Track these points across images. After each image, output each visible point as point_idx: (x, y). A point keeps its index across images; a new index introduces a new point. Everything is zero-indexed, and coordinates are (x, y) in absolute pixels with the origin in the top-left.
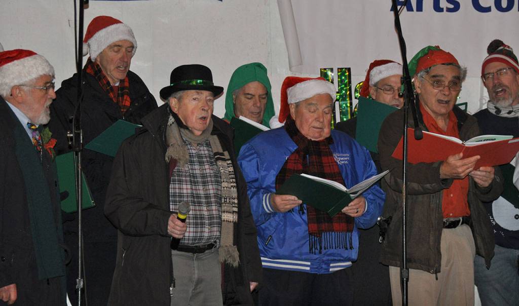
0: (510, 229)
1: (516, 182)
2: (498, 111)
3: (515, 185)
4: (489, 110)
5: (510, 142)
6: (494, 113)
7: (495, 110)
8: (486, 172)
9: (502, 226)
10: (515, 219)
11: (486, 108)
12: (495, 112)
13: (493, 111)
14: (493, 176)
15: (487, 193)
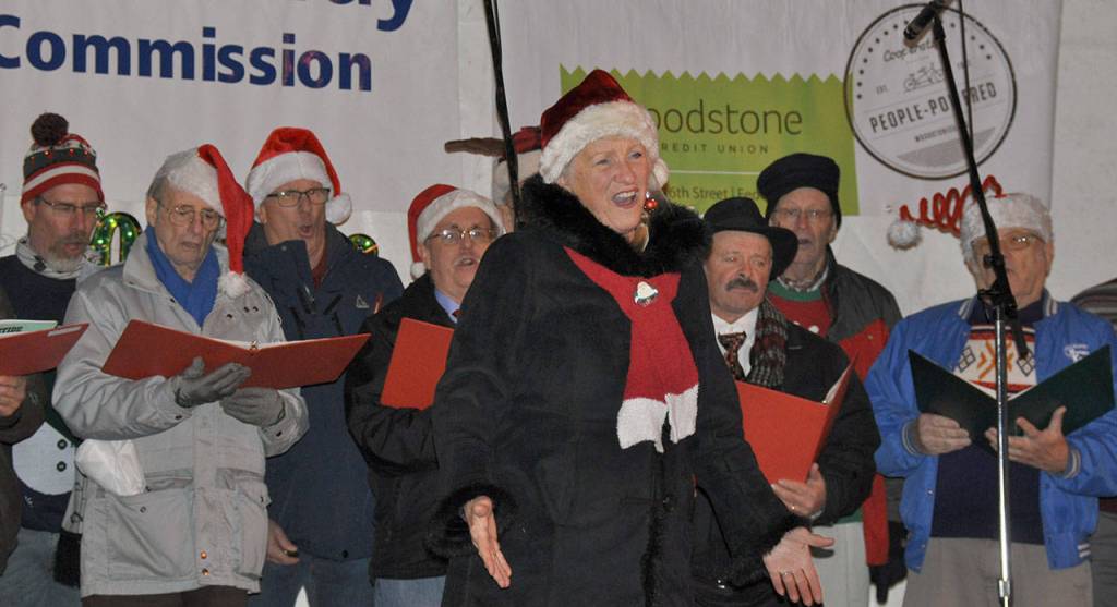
0: (46, 492)
1: (57, 404)
2: (40, 264)
3: (57, 408)
4: (20, 258)
5: (51, 334)
6: (31, 267)
7: (34, 263)
8: (7, 386)
9: (30, 485)
10: (57, 471)
11: (13, 253)
12: (35, 266)
13: (30, 263)
14: (22, 395)
15: (10, 427)
